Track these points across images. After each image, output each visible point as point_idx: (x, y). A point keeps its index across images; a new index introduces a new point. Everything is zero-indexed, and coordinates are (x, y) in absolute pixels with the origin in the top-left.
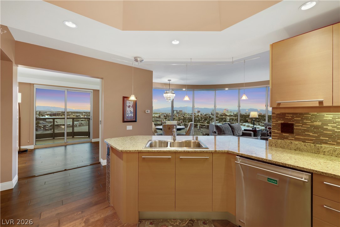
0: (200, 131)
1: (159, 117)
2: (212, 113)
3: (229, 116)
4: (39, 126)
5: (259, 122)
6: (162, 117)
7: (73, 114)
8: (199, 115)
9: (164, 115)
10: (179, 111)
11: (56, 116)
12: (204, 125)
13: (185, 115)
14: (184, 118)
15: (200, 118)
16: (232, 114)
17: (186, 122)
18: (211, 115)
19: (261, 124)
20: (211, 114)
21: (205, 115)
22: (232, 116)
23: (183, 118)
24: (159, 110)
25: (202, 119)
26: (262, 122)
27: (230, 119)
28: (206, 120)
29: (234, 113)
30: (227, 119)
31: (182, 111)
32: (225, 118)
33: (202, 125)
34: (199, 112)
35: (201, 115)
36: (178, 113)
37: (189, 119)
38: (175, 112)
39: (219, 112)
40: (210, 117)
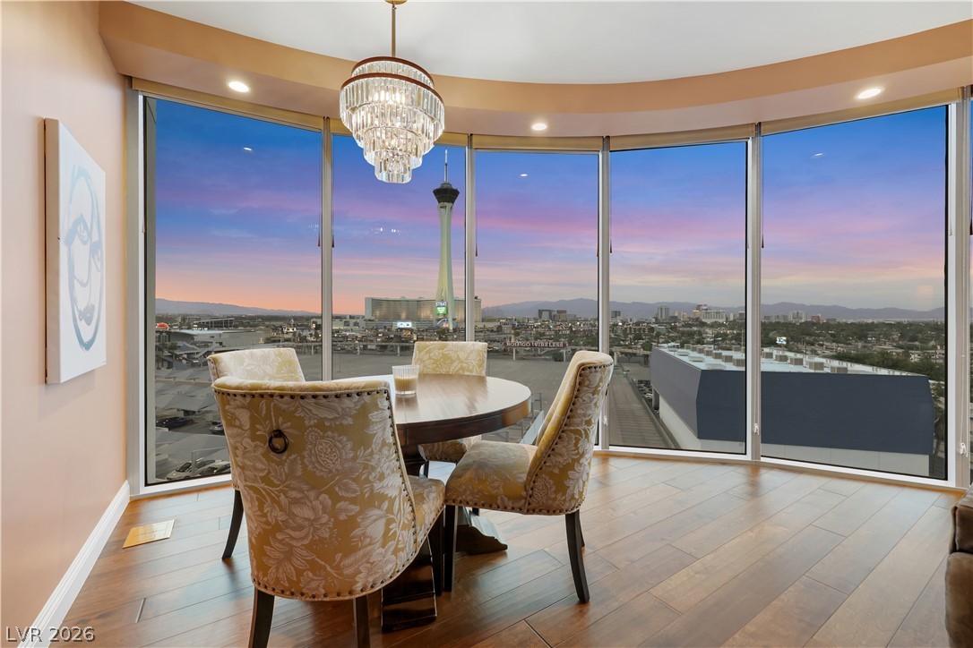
0: (620, 370)
1: (499, 329)
2: (656, 319)
3: (712, 326)
4: (177, 356)
5: (813, 344)
6: (505, 328)
7: (267, 323)
8: (617, 325)
9: (514, 325)
10: (556, 313)
11: (221, 327)
12: (635, 354)
13: (574, 324)
14: (572, 331)
15: (619, 332)
16: (722, 320)
18: (657, 322)
19: (819, 352)
20: (654, 320)
21: (637, 324)
22: (721, 325)
23: (568, 332)
24: (497, 309)
25: (626, 335)
26: (822, 345)
27: (716, 336)
28: (638, 337)
29: (727, 319)
30: (704, 335)
31: (565, 312)
32: (700, 333)
33: (626, 354)
34: (617, 314)
35: (624, 323)
36: (552, 318)
37: (587, 336)
38: (545, 316)
39: (680, 313)
40: (652, 329)
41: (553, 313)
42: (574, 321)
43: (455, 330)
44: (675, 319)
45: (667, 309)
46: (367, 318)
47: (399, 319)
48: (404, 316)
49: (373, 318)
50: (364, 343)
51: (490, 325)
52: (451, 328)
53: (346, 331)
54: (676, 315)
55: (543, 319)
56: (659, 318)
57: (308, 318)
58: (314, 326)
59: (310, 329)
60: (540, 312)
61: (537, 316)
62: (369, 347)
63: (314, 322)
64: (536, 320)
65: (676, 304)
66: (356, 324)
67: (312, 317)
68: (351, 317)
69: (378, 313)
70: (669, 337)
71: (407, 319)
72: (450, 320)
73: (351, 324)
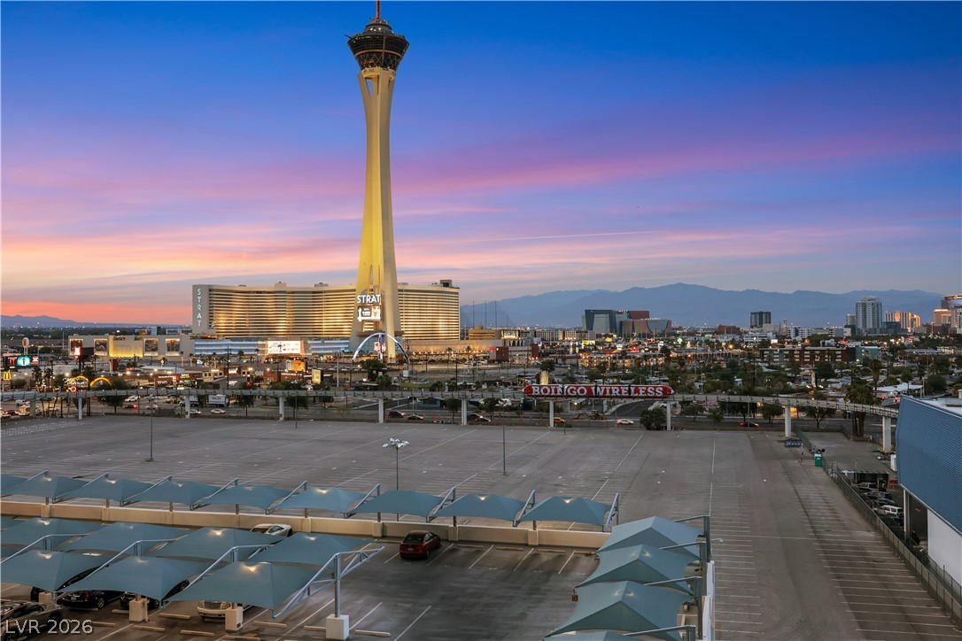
1: (502, 355)
2: (853, 328)
6: (519, 357)
8: (768, 343)
9: (535, 347)
10: (624, 318)
12: (831, 412)
13: (669, 342)
14: (668, 359)
17: (690, 390)
18: (856, 336)
20: (848, 332)
21: (815, 340)
23: (661, 360)
24: (493, 309)
25: (795, 367)
28: (824, 372)
31: (646, 314)
33: (811, 411)
34: (762, 318)
35: (781, 338)
36: (617, 327)
37: (707, 370)
38: (601, 323)
39: (904, 315)
40: (851, 354)
41: (619, 319)
42: (669, 333)
43: (401, 360)
44: (896, 329)
45: (877, 307)
46: (196, 332)
47: (272, 334)
48: (282, 326)
49: (210, 333)
50: (202, 392)
51: (479, 347)
52: (392, 353)
53: (152, 362)
54: (897, 319)
55: (596, 331)
56: (860, 326)
57: (61, 334)
58: (77, 352)
59: (66, 360)
60: (590, 316)
61: (582, 324)
62: (211, 400)
63: (75, 344)
64: (582, 335)
65: (892, 294)
66: (173, 347)
67: (72, 332)
68: (161, 331)
69: (222, 320)
70: (898, 371)
71: (290, 335)
72: (390, 337)
73: (162, 347)
